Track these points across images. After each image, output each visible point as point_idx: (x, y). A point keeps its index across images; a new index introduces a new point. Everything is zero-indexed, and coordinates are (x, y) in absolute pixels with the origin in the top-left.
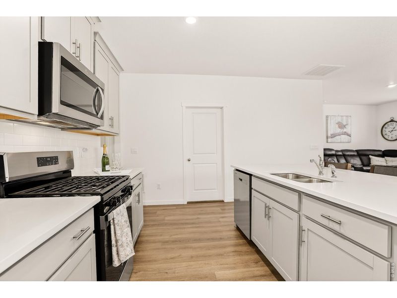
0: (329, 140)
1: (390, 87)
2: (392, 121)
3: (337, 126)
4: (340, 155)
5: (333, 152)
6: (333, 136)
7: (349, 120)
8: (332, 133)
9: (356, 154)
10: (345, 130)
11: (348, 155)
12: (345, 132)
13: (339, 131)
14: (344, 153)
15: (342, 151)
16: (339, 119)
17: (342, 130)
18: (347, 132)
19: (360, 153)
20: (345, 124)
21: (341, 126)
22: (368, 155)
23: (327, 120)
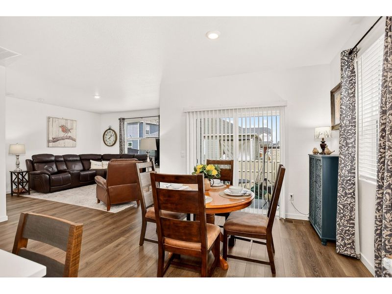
0: (51, 144)
1: (96, 97)
2: (109, 129)
3: (61, 129)
4: (61, 161)
5: (53, 158)
6: (55, 140)
7: (74, 125)
8: (54, 137)
9: (78, 159)
10: (69, 134)
11: (70, 161)
12: (70, 137)
13: (62, 134)
14: (66, 158)
15: (64, 156)
16: (63, 123)
17: (66, 134)
18: (72, 136)
19: (83, 158)
20: (69, 128)
21: (65, 129)
22: (89, 160)
23: (48, 121)
